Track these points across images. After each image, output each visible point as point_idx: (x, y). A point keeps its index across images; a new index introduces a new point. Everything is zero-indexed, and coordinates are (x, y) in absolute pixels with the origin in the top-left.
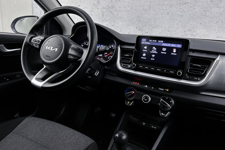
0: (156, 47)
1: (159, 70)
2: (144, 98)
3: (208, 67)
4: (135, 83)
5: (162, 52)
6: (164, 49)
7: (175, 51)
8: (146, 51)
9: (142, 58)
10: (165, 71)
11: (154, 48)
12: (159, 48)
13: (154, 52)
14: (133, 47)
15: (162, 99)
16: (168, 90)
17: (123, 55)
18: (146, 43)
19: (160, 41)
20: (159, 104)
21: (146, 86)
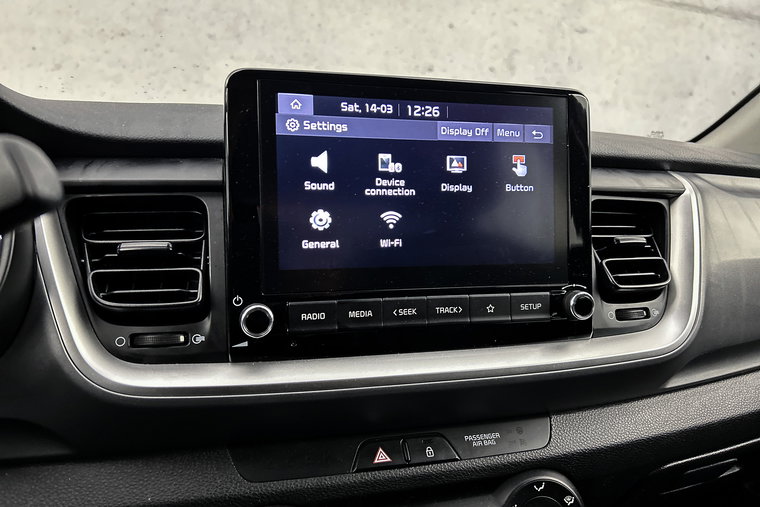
0: (398, 150)
1: (447, 310)
5: (445, 187)
6: (456, 165)
7: (520, 171)
8: (331, 187)
9: (307, 245)
10: (491, 309)
11: (385, 164)
12: (422, 160)
13: (390, 193)
14: (211, 173)
17: (96, 251)
18: (313, 127)
19: (415, 110)
21: (382, 457)
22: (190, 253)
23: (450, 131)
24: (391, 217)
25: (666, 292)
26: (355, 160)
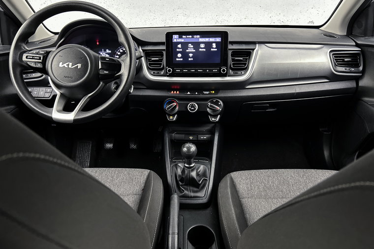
0: (192, 43)
1: (200, 71)
2: (190, 108)
3: (249, 58)
4: (174, 92)
5: (200, 50)
6: (202, 46)
7: (214, 46)
8: (181, 50)
9: (177, 59)
10: (208, 71)
11: (190, 46)
12: (196, 45)
13: (191, 51)
14: (164, 47)
15: (209, 104)
16: (213, 92)
17: (149, 59)
18: (178, 40)
19: (195, 37)
20: (208, 109)
21: (189, 93)
22: (162, 59)
23: (201, 40)
24: (191, 55)
25: (246, 69)
26: (185, 45)
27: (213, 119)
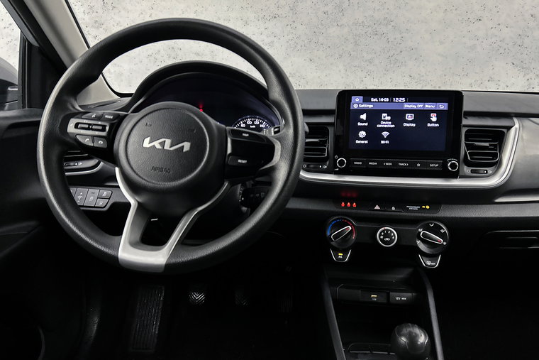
0: (389, 112)
1: (402, 164)
2: (382, 237)
3: (501, 144)
4: (346, 204)
5: (405, 124)
6: (410, 117)
7: (434, 118)
8: (366, 124)
9: (358, 142)
10: (419, 165)
11: (384, 117)
12: (398, 116)
13: (385, 126)
14: (331, 120)
15: (422, 231)
16: (428, 207)
18: (362, 106)
19: (397, 100)
20: (418, 242)
21: (377, 207)
22: (324, 143)
23: (408, 106)
24: (385, 134)
25: (498, 164)
26: (374, 116)
27: (429, 263)
